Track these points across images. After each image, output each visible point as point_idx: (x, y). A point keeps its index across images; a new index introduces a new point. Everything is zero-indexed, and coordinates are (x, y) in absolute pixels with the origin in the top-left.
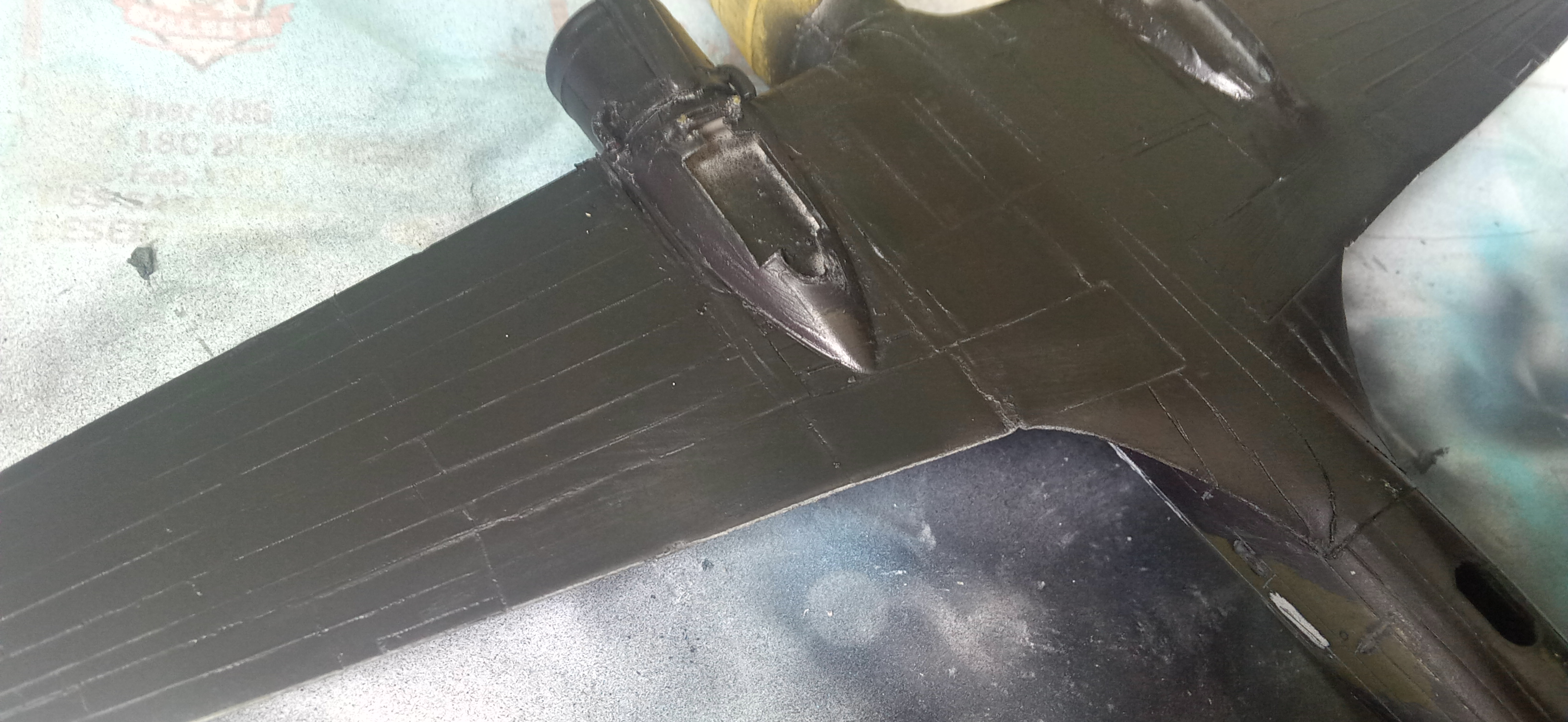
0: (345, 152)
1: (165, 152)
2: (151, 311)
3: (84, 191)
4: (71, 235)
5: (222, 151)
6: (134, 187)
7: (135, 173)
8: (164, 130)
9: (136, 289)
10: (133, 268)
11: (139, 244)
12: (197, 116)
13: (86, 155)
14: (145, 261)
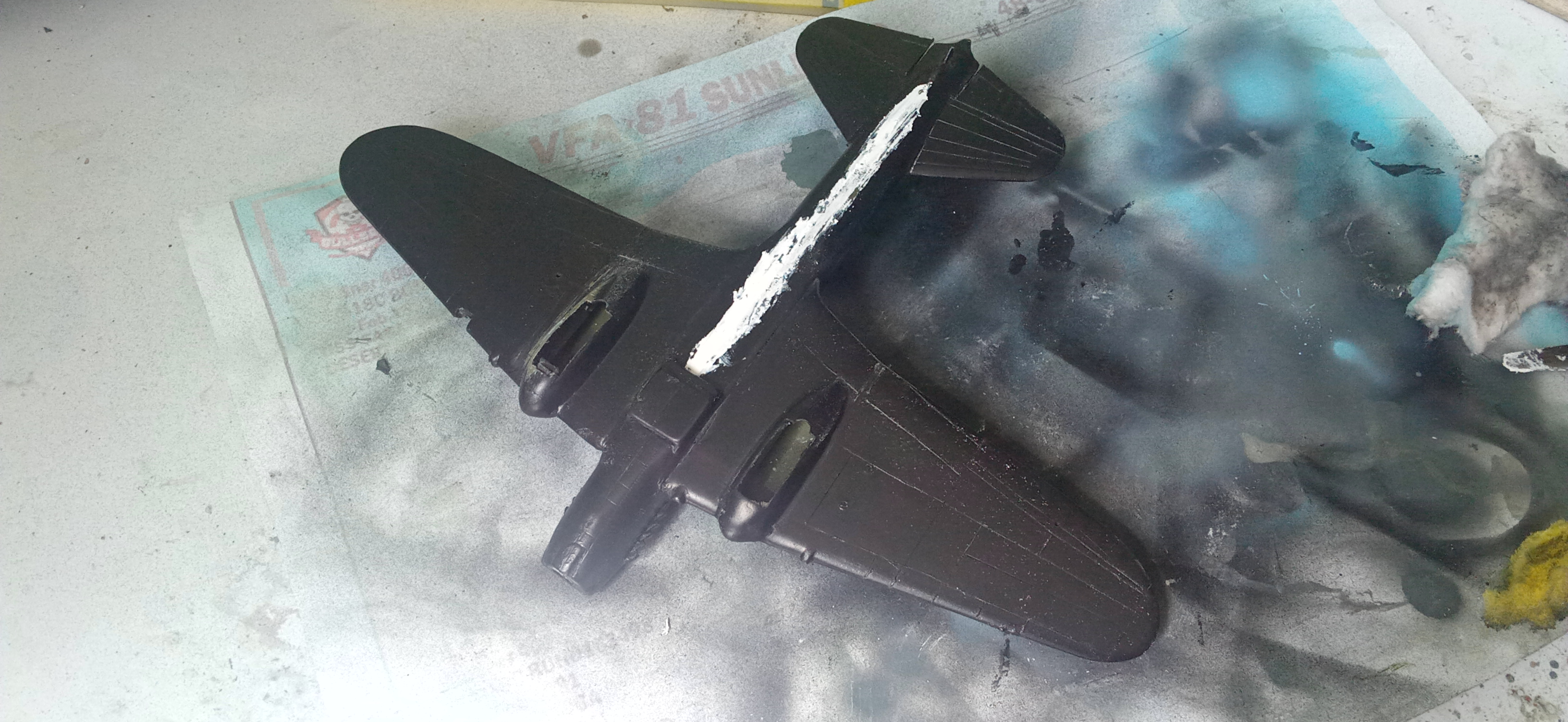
1: (370, 309)
2: (397, 389)
3: (341, 343)
4: (345, 366)
5: (396, 299)
6: (363, 333)
7: (360, 325)
8: (364, 298)
9: (386, 381)
10: (380, 372)
11: (378, 359)
12: (378, 285)
13: (334, 325)
14: (384, 366)
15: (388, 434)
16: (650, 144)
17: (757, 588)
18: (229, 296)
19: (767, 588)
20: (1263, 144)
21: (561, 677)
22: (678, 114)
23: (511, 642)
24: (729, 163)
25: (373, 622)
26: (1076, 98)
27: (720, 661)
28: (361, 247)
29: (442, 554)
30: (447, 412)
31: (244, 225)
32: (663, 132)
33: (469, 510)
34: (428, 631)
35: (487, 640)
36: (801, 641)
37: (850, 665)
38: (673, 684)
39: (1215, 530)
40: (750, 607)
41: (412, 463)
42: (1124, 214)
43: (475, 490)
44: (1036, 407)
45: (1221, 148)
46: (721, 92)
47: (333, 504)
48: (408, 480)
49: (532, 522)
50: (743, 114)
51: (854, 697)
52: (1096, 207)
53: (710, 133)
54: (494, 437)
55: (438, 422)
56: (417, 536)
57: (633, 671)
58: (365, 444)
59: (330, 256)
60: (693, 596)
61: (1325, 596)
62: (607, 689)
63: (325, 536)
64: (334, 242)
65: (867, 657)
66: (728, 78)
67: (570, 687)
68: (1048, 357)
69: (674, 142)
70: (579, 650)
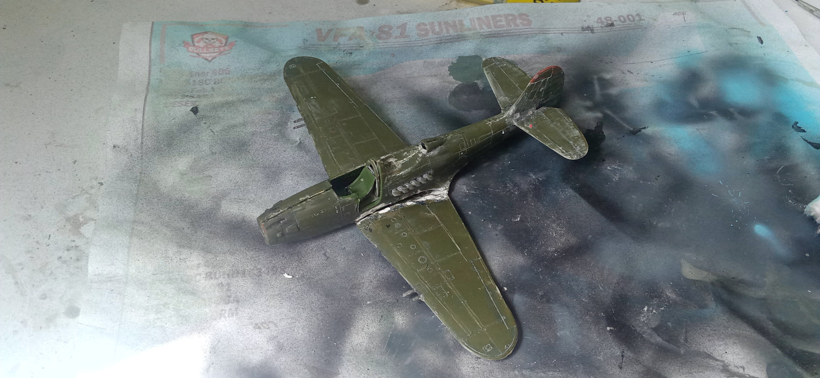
0: (251, 79)
2: (197, 123)
3: (178, 95)
4: (175, 105)
5: (217, 83)
6: (192, 94)
7: (192, 90)
8: (200, 79)
9: (193, 118)
10: (192, 113)
11: (193, 106)
12: (209, 75)
13: (179, 87)
14: (195, 110)
15: (184, 144)
16: (380, 44)
17: (354, 267)
18: (132, 62)
19: (359, 269)
20: (736, 115)
21: (222, 283)
22: (400, 34)
23: (202, 258)
24: (420, 62)
25: (133, 230)
26: (629, 71)
27: (316, 299)
28: (208, 55)
29: (185, 207)
30: (219, 141)
31: (154, 33)
32: (389, 41)
33: (210, 190)
34: (160, 241)
35: (190, 254)
36: (368, 303)
37: (392, 323)
38: (284, 304)
39: (649, 308)
40: (346, 277)
41: (190, 161)
42: (640, 131)
43: (217, 181)
44: (555, 216)
45: (710, 112)
46: (427, 29)
47: (140, 170)
48: (184, 168)
49: (242, 204)
50: (436, 41)
51: (389, 341)
52: (624, 125)
53: (415, 46)
54: (239, 160)
55: (212, 144)
56: (176, 195)
57: (264, 292)
58: (170, 145)
59: (190, 56)
60: (314, 262)
61: (711, 362)
62: (245, 297)
63: (129, 184)
64: (195, 50)
65: (405, 322)
66: (433, 23)
67: (225, 290)
68: (570, 192)
69: (393, 46)
70: (238, 272)
